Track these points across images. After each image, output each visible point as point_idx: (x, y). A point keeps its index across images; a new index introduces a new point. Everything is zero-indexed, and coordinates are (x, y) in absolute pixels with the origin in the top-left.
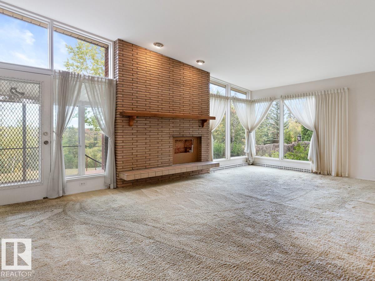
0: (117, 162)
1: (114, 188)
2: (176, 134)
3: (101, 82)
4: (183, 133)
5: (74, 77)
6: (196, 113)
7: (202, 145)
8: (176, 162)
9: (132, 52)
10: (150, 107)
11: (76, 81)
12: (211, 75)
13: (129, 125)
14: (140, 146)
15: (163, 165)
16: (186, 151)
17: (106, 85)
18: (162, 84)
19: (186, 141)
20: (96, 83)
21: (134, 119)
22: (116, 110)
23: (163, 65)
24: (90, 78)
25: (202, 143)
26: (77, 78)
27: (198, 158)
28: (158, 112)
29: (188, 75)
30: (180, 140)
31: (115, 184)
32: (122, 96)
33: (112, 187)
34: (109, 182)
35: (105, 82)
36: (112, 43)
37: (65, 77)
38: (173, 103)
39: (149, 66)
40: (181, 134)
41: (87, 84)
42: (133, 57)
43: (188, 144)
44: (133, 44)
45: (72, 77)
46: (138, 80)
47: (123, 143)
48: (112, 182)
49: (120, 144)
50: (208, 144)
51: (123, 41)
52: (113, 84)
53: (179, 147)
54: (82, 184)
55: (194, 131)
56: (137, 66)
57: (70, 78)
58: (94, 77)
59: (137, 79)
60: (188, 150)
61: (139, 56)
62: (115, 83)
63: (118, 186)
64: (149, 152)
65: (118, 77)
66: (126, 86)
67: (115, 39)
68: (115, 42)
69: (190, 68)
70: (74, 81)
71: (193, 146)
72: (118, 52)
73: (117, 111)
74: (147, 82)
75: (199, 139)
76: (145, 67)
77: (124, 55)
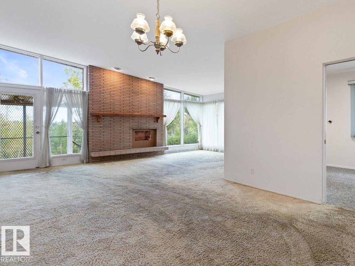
0: (89, 146)
1: (86, 163)
2: (135, 127)
3: (77, 93)
4: (141, 127)
5: (58, 91)
6: (152, 113)
7: (157, 135)
8: (134, 147)
9: (100, 73)
10: (114, 109)
11: (59, 93)
12: (164, 85)
13: (98, 122)
14: (106, 135)
15: (124, 148)
16: (147, 139)
17: (80, 95)
18: (123, 94)
19: (146, 132)
20: (73, 95)
21: (100, 118)
22: (88, 111)
23: (124, 80)
24: (69, 91)
25: (157, 133)
26: (60, 91)
27: (154, 144)
28: (120, 112)
29: (145, 87)
30: (141, 132)
31: (87, 160)
32: (92, 102)
33: (85, 161)
34: (82, 158)
35: (80, 93)
36: (85, 67)
37: (51, 91)
38: (133, 106)
39: (113, 82)
40: (139, 127)
41: (67, 96)
42: (100, 77)
43: (147, 134)
44: (100, 68)
45: (56, 91)
46: (105, 92)
47: (93, 133)
48: (85, 159)
49: (91, 134)
50: (163, 135)
51: (92, 66)
52: (86, 94)
53: (141, 136)
54: (63, 159)
55: (152, 125)
56: (104, 82)
57: (54, 92)
58: (72, 91)
59: (104, 91)
60: (148, 138)
61: (105, 76)
62: (87, 94)
63: (90, 161)
64: (114, 139)
65: (89, 90)
66: (96, 96)
67: (88, 65)
68: (87, 67)
69: (146, 81)
70: (57, 93)
71: (150, 135)
72: (89, 74)
73: (89, 112)
74: (111, 92)
75: (155, 130)
76: (110, 83)
77: (93, 76)
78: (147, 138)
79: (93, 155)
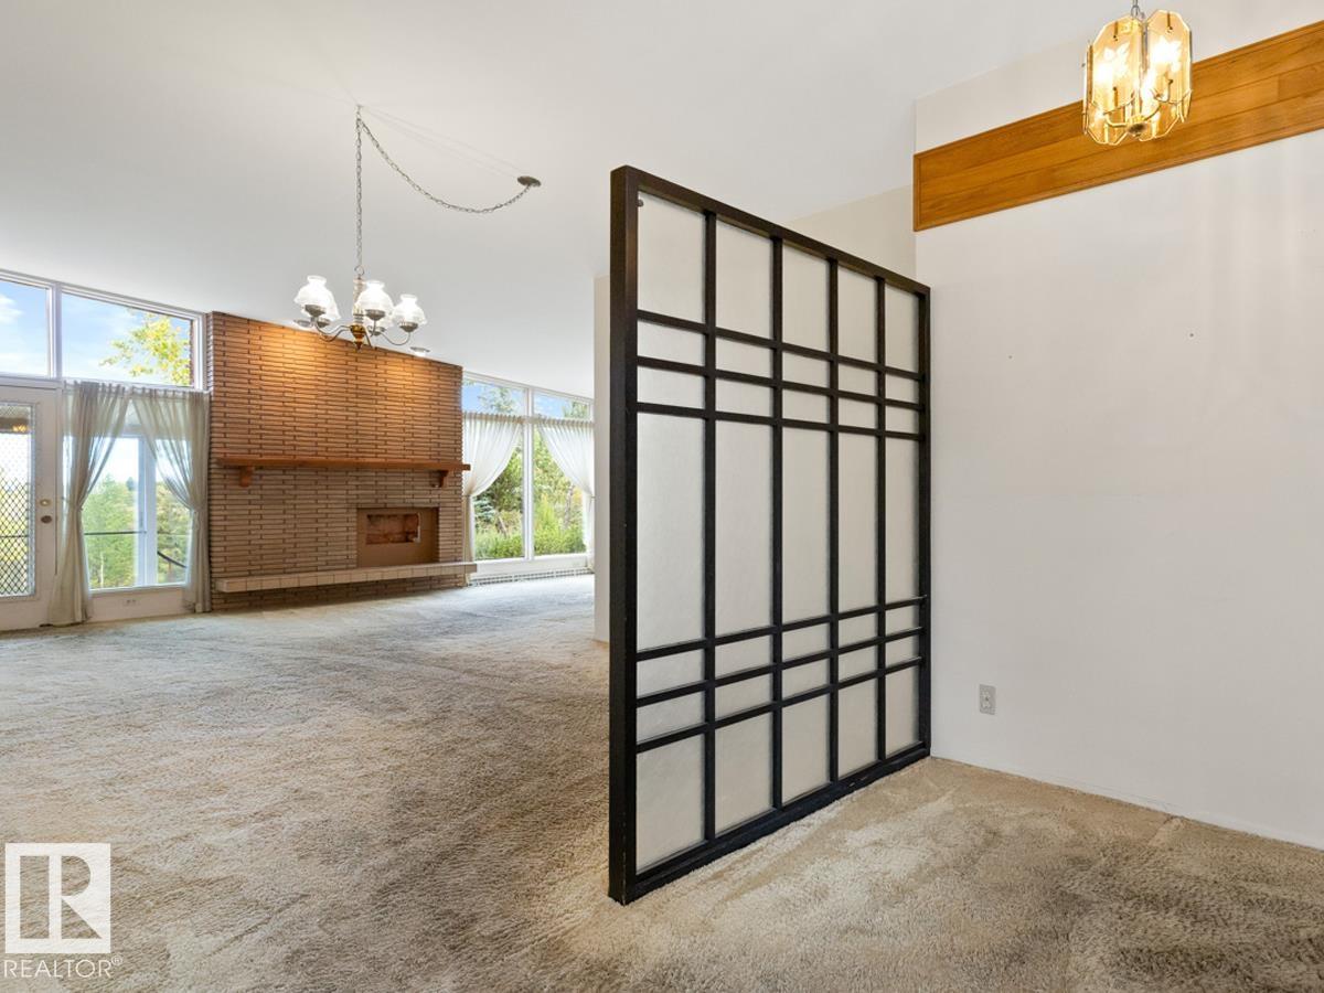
0: (213, 560)
1: (204, 612)
2: (367, 502)
3: (174, 398)
4: (385, 501)
5: (110, 392)
6: (422, 457)
7: (441, 526)
8: (361, 563)
9: (248, 336)
10: (295, 446)
11: (116, 398)
12: (464, 370)
13: (241, 485)
14: (269, 527)
15: (330, 566)
16: (407, 540)
17: (184, 405)
18: (325, 398)
19: (406, 516)
20: (161, 403)
21: (250, 473)
22: (210, 453)
23: (329, 356)
24: (147, 391)
25: (441, 521)
26: (117, 393)
27: (432, 556)
28: (316, 455)
29: (399, 377)
30: (389, 517)
31: (208, 604)
32: (222, 425)
33: (199, 607)
34: (191, 598)
35: (184, 399)
36: (200, 317)
37: (89, 394)
38: (358, 437)
39: (291, 361)
40: (380, 501)
41: (140, 404)
42: (249, 346)
43: (410, 524)
44: (249, 320)
45: (104, 391)
46: (264, 393)
47: (225, 520)
48: (200, 599)
49: (218, 523)
50: (460, 526)
51: (224, 314)
52: (202, 401)
53: (386, 532)
54: (128, 601)
55: (422, 496)
56: (260, 362)
57: (99, 395)
58: (155, 391)
59: (261, 389)
60: (410, 536)
61: (265, 344)
62: (206, 399)
63: (214, 607)
64: (294, 540)
65: (212, 389)
66: (232, 405)
67: (209, 310)
68: (207, 316)
69: (404, 359)
70: (109, 398)
71: (419, 528)
72: (212, 338)
73: (212, 456)
74: (286, 395)
75: (435, 512)
76: (280, 365)
77: (227, 344)
78: (407, 537)
79: (224, 586)
